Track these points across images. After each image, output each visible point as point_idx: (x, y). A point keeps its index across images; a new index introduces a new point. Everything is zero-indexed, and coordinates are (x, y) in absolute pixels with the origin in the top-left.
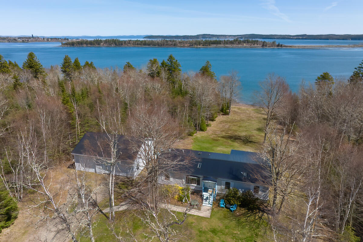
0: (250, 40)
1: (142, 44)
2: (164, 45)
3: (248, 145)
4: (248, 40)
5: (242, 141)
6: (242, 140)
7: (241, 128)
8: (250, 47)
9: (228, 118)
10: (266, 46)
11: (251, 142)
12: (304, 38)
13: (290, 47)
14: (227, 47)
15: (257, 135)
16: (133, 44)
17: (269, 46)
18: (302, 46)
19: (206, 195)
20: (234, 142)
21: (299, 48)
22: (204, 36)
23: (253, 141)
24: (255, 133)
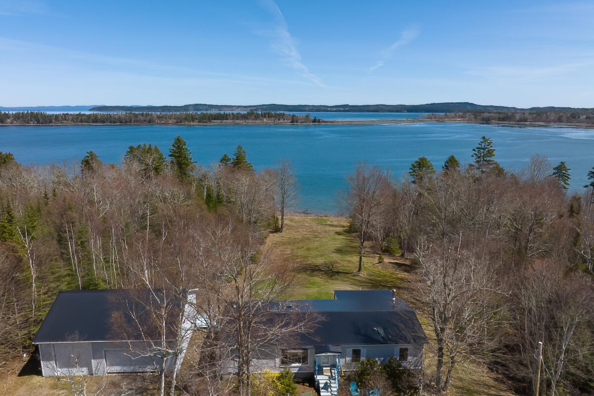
0: (273, 113)
1: (90, 120)
4: (269, 113)
5: (323, 273)
6: (323, 271)
7: (311, 252)
8: (274, 124)
9: (283, 237)
10: (297, 122)
14: (238, 124)
15: (341, 260)
18: (347, 122)
20: (313, 276)
21: (344, 124)
22: (197, 107)
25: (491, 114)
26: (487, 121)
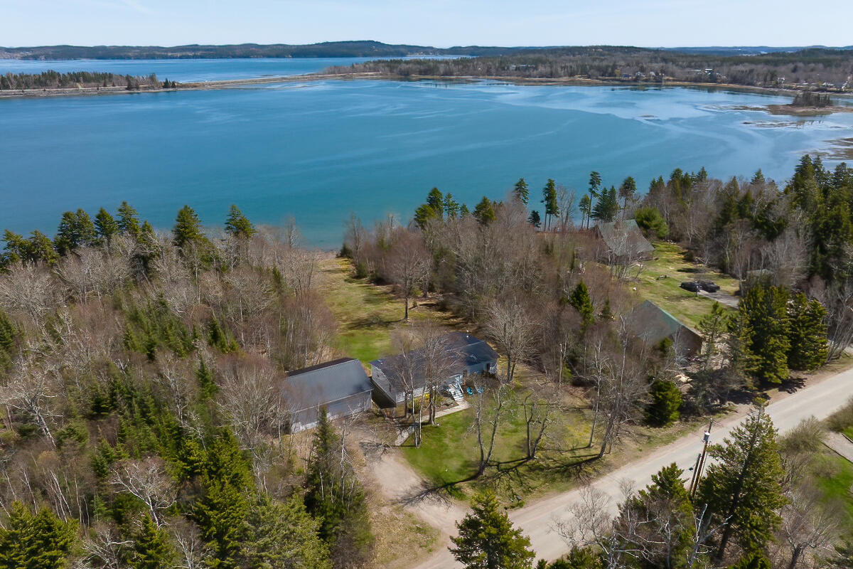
8: (99, 94)
11: (389, 322)
13: (195, 88)
17: (145, 88)
19: (452, 390)
23: (390, 320)
25: (410, 66)
26: (405, 76)
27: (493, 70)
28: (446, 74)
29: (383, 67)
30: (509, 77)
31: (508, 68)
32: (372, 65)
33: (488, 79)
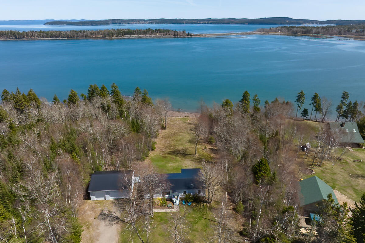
1: (48, 36)
2: (74, 37)
3: (186, 158)
4: (160, 30)
6: (181, 153)
8: (163, 37)
9: (166, 132)
10: (177, 36)
11: (187, 154)
12: (209, 22)
13: (199, 37)
14: (141, 38)
15: (190, 147)
16: (37, 36)
17: (180, 36)
19: (174, 200)
20: (177, 156)
22: (113, 21)
23: (188, 153)
24: (188, 145)
25: (299, 29)
26: (295, 34)
27: (342, 32)
28: (316, 33)
29: (285, 29)
30: (351, 36)
31: (351, 31)
32: (279, 28)
33: (339, 36)
